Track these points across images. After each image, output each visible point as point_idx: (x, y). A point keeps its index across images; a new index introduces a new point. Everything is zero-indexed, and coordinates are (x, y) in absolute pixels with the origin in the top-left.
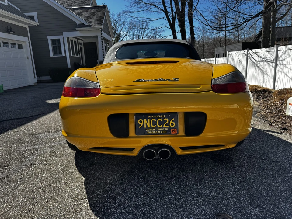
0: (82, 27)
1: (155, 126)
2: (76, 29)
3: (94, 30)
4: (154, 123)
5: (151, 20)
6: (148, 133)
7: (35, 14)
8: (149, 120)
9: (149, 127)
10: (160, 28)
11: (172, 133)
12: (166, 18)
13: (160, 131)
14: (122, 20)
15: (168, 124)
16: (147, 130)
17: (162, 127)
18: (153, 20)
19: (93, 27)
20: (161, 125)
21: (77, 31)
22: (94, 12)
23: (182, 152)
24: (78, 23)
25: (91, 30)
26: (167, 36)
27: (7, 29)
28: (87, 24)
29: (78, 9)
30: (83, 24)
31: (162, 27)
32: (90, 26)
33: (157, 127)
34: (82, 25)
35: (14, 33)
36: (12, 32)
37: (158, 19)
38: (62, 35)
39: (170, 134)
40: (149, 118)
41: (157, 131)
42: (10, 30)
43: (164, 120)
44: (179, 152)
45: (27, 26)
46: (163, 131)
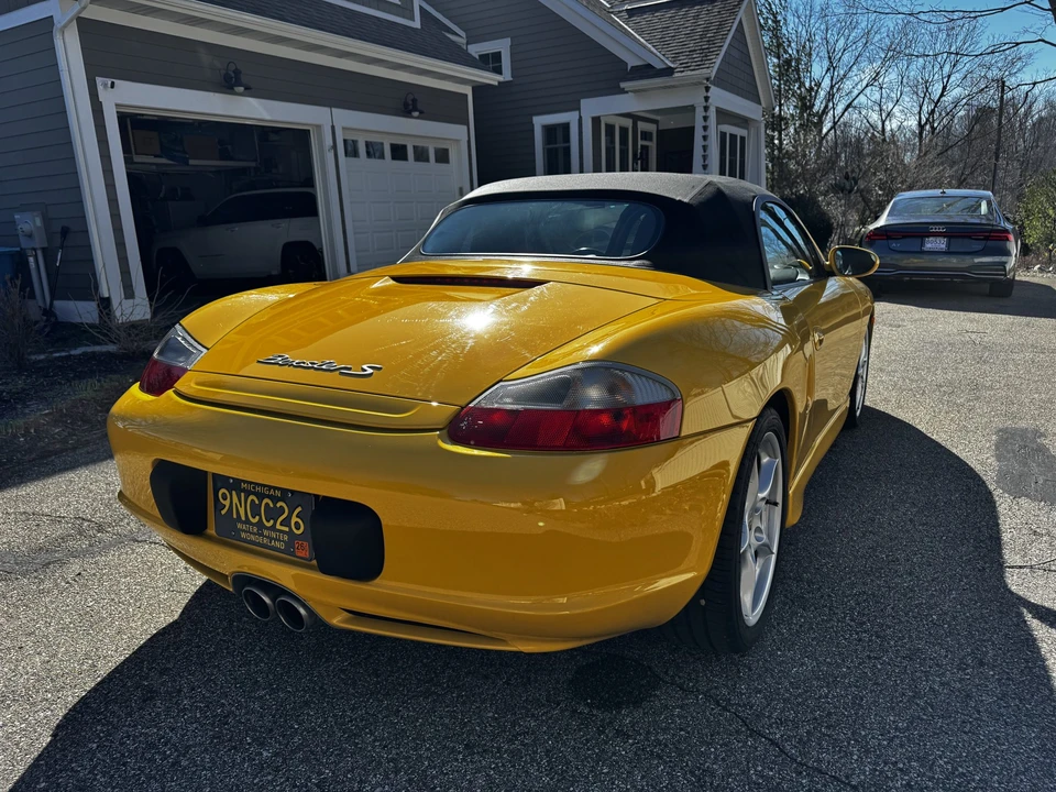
0: (641, 78)
1: (257, 517)
2: (623, 85)
3: (683, 85)
4: (255, 511)
5: (973, 15)
6: (243, 535)
7: (502, 46)
8: (243, 494)
9: (243, 519)
10: (1006, 46)
11: (299, 554)
13: (271, 539)
15: (286, 522)
16: (239, 526)
17: (273, 528)
18: (978, 14)
19: (679, 74)
20: (272, 522)
21: (623, 91)
22: (696, 17)
23: (346, 621)
24: (632, 62)
25: (674, 87)
26: (1034, 84)
27: (406, 104)
28: (659, 66)
29: (645, 13)
30: (649, 66)
31: (1017, 44)
32: (669, 71)
33: (260, 524)
34: (646, 71)
35: (423, 116)
36: (416, 114)
37: (1005, 9)
38: (579, 109)
39: (293, 554)
40: (244, 490)
41: (262, 535)
42: (411, 107)
43: (278, 505)
44: (337, 621)
45: (468, 90)
46: (275, 540)
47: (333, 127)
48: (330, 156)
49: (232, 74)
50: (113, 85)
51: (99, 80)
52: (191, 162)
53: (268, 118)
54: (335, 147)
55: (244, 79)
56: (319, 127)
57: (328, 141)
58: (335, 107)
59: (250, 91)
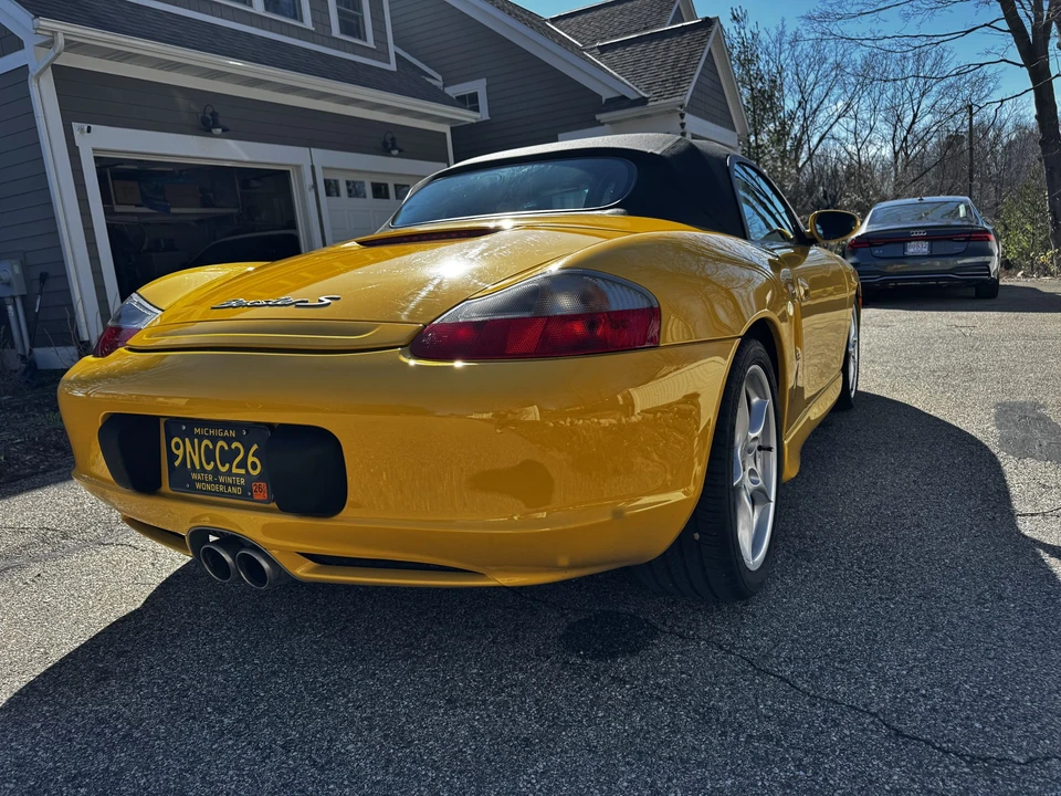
0: (616, 109)
1: (212, 463)
2: (598, 117)
3: (657, 114)
4: (210, 456)
5: (935, 40)
6: (198, 486)
7: (479, 87)
8: (196, 440)
9: (198, 468)
10: (972, 67)
11: (256, 497)
12: (1004, 25)
13: (227, 485)
14: (831, 60)
15: (242, 464)
16: (194, 476)
17: (229, 473)
18: (941, 39)
19: (653, 103)
20: (227, 465)
21: (599, 124)
22: (667, 49)
23: (312, 571)
24: (606, 95)
25: (648, 116)
27: (385, 144)
28: (633, 97)
29: (616, 48)
30: (623, 98)
31: (981, 65)
32: (643, 101)
33: (216, 471)
34: (621, 102)
35: (403, 154)
36: (395, 152)
37: (967, 32)
39: (251, 498)
40: (198, 436)
41: (217, 482)
42: (390, 146)
43: (233, 446)
44: (303, 571)
45: (446, 129)
46: (232, 485)
47: (313, 167)
48: (311, 195)
49: (209, 116)
50: (89, 130)
51: (75, 125)
52: (173, 210)
53: (246, 158)
54: (315, 186)
55: (221, 121)
56: (298, 167)
57: (309, 181)
58: (314, 147)
59: (228, 133)
